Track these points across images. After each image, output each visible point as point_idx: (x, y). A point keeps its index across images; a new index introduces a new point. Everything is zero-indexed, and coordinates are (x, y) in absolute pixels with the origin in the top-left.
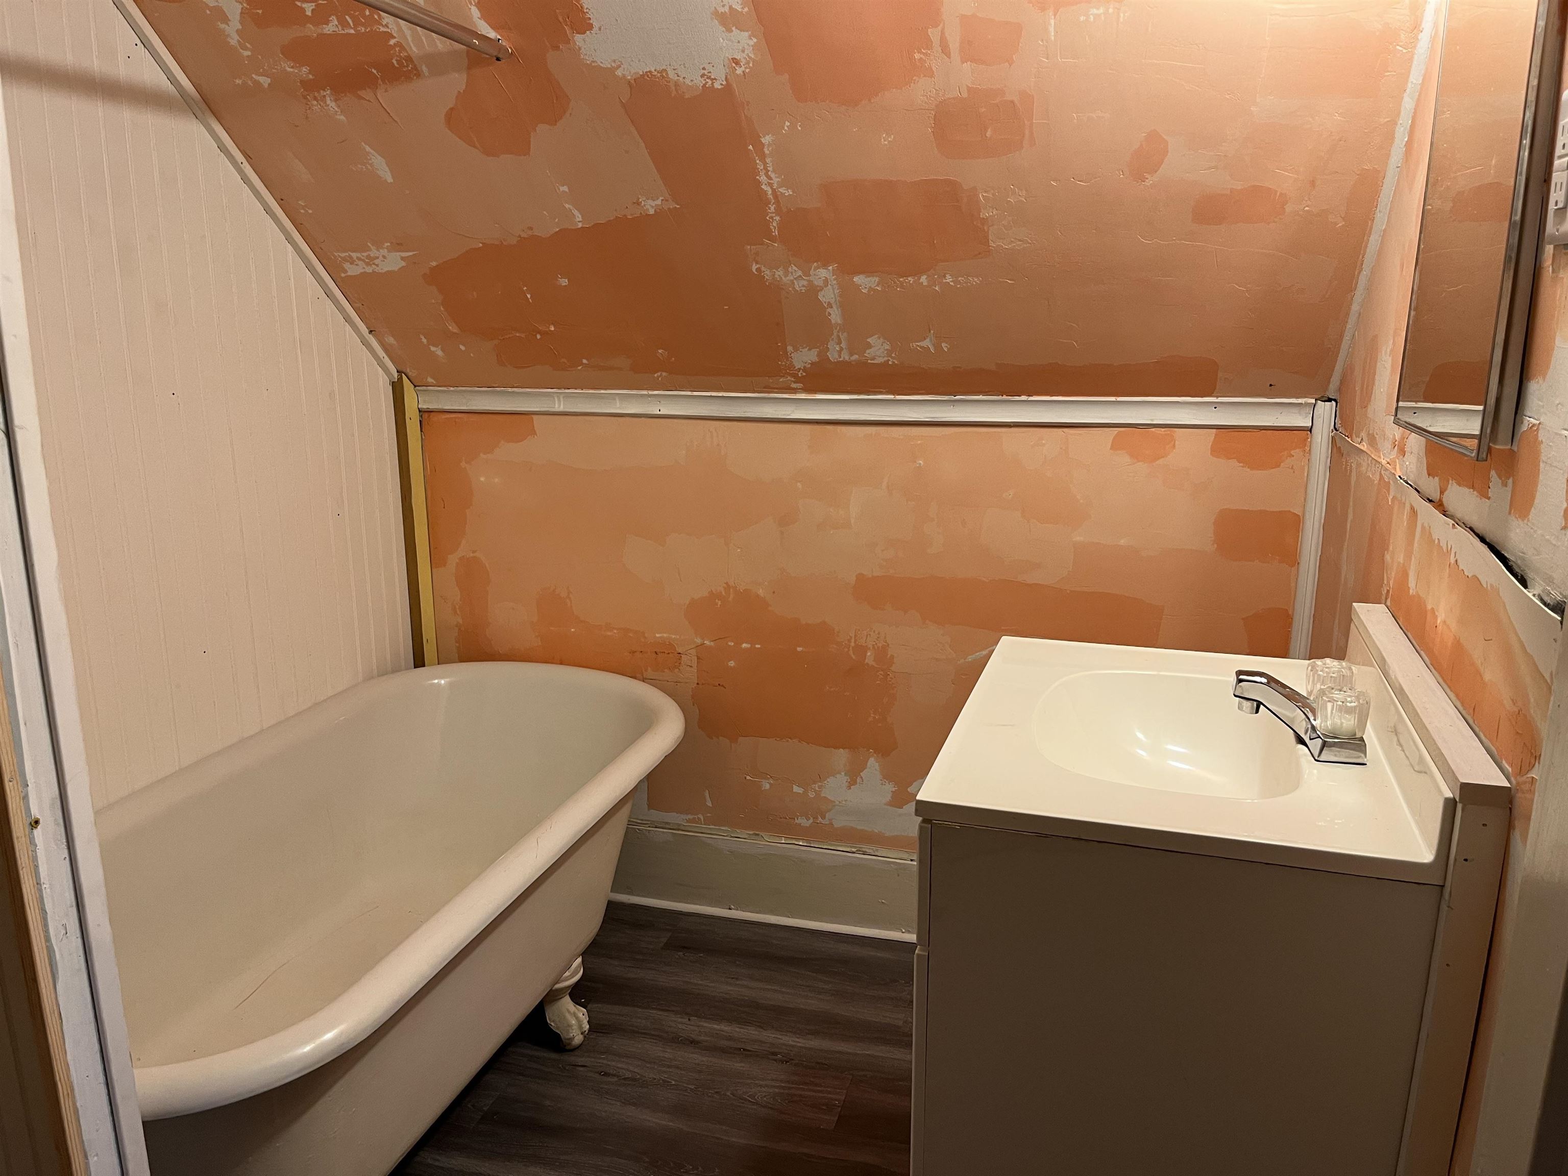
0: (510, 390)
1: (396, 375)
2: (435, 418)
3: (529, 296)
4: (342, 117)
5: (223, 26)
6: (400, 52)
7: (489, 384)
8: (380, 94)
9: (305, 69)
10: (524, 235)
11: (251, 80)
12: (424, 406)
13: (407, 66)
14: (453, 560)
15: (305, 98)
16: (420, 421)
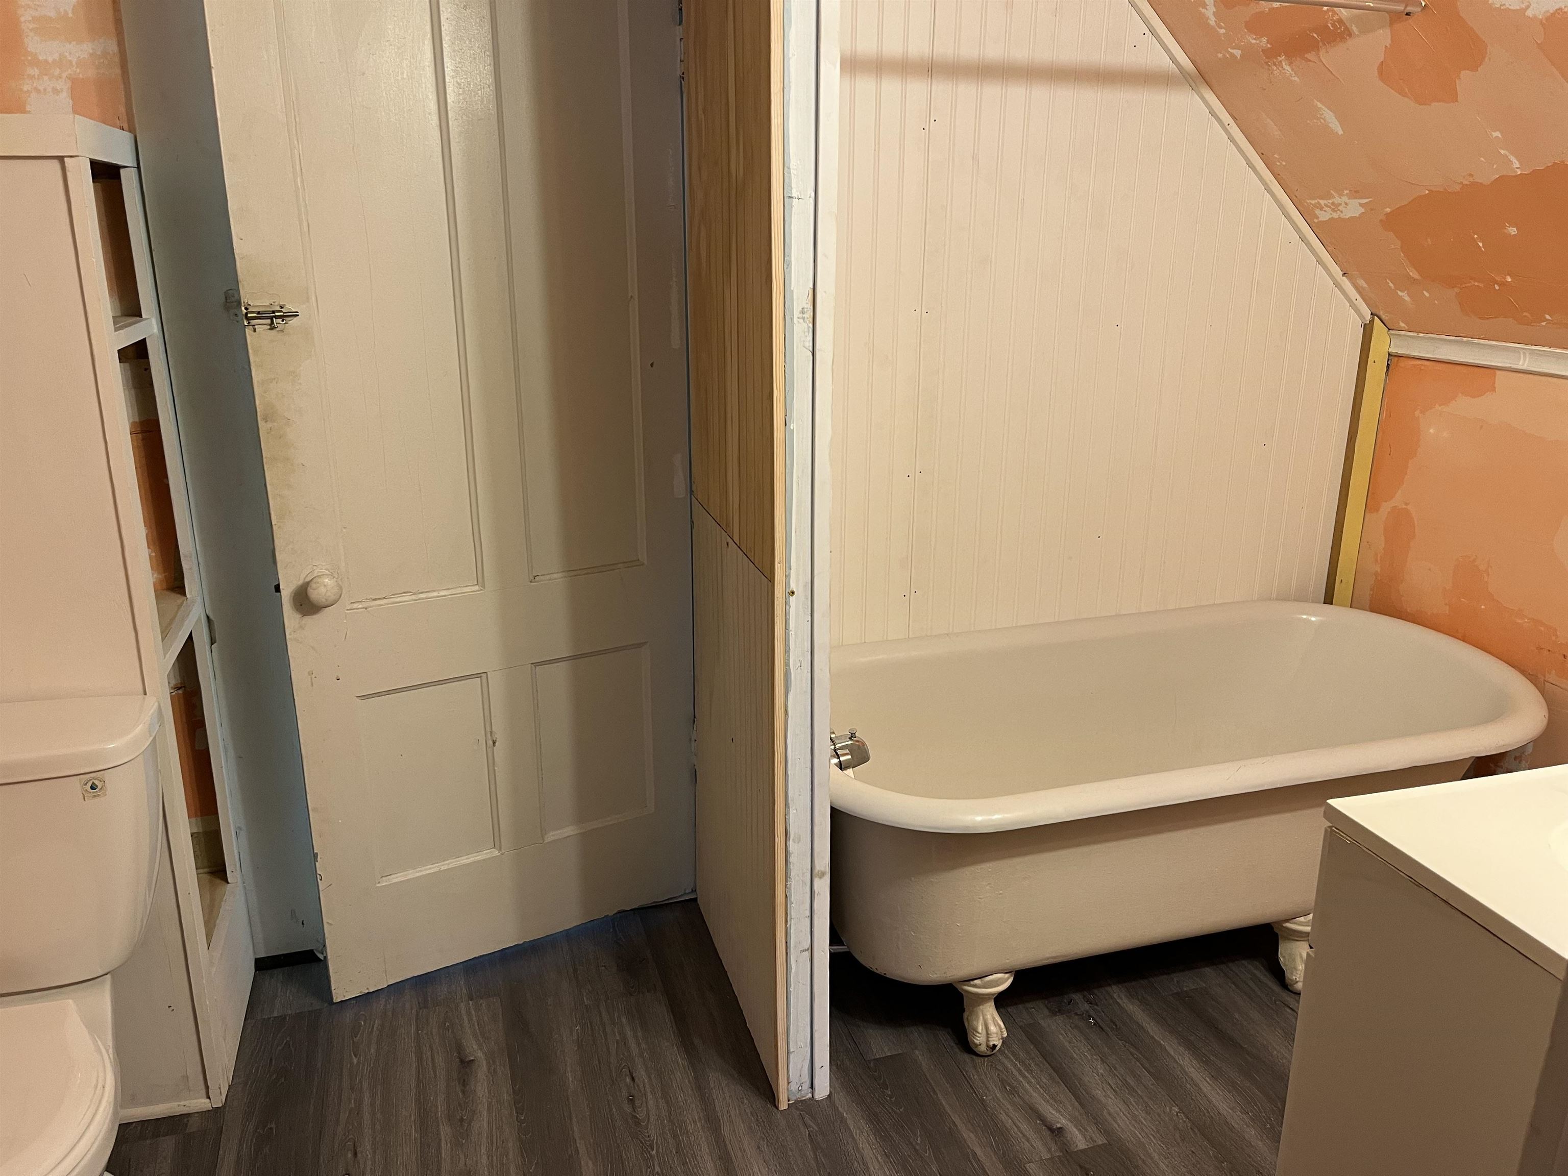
0: (1476, 341)
1: (1368, 317)
2: (1403, 363)
3: (1481, 244)
4: (1296, 79)
5: (1203, 10)
6: (1333, 16)
7: (1457, 333)
8: (1322, 53)
9: (1264, 40)
10: (1466, 182)
11: (1228, 54)
12: (1393, 350)
13: (1340, 28)
14: (1386, 507)
15: (1267, 63)
16: (1388, 364)
